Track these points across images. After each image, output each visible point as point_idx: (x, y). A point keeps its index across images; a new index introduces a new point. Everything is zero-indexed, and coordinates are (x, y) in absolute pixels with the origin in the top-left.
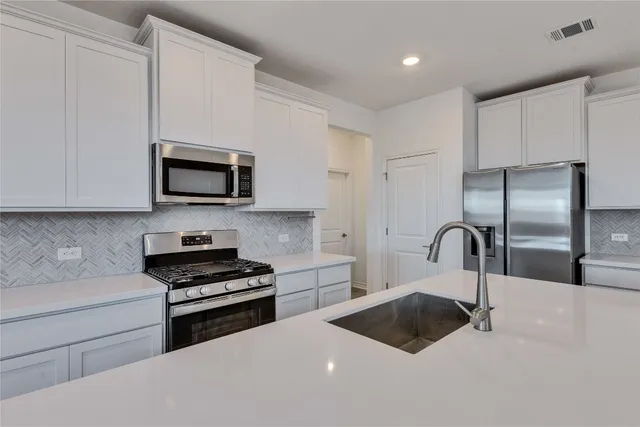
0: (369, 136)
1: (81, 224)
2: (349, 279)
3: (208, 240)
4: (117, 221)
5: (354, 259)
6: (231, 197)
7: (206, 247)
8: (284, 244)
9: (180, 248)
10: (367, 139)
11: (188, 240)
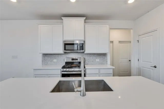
0: (132, 29)
1: (57, 56)
2: (112, 73)
3: (77, 59)
4: (62, 55)
5: (114, 67)
6: (78, 50)
7: (77, 61)
8: (98, 62)
9: (71, 61)
10: (131, 30)
11: (73, 59)
